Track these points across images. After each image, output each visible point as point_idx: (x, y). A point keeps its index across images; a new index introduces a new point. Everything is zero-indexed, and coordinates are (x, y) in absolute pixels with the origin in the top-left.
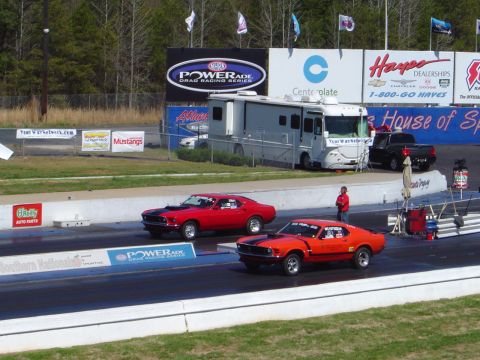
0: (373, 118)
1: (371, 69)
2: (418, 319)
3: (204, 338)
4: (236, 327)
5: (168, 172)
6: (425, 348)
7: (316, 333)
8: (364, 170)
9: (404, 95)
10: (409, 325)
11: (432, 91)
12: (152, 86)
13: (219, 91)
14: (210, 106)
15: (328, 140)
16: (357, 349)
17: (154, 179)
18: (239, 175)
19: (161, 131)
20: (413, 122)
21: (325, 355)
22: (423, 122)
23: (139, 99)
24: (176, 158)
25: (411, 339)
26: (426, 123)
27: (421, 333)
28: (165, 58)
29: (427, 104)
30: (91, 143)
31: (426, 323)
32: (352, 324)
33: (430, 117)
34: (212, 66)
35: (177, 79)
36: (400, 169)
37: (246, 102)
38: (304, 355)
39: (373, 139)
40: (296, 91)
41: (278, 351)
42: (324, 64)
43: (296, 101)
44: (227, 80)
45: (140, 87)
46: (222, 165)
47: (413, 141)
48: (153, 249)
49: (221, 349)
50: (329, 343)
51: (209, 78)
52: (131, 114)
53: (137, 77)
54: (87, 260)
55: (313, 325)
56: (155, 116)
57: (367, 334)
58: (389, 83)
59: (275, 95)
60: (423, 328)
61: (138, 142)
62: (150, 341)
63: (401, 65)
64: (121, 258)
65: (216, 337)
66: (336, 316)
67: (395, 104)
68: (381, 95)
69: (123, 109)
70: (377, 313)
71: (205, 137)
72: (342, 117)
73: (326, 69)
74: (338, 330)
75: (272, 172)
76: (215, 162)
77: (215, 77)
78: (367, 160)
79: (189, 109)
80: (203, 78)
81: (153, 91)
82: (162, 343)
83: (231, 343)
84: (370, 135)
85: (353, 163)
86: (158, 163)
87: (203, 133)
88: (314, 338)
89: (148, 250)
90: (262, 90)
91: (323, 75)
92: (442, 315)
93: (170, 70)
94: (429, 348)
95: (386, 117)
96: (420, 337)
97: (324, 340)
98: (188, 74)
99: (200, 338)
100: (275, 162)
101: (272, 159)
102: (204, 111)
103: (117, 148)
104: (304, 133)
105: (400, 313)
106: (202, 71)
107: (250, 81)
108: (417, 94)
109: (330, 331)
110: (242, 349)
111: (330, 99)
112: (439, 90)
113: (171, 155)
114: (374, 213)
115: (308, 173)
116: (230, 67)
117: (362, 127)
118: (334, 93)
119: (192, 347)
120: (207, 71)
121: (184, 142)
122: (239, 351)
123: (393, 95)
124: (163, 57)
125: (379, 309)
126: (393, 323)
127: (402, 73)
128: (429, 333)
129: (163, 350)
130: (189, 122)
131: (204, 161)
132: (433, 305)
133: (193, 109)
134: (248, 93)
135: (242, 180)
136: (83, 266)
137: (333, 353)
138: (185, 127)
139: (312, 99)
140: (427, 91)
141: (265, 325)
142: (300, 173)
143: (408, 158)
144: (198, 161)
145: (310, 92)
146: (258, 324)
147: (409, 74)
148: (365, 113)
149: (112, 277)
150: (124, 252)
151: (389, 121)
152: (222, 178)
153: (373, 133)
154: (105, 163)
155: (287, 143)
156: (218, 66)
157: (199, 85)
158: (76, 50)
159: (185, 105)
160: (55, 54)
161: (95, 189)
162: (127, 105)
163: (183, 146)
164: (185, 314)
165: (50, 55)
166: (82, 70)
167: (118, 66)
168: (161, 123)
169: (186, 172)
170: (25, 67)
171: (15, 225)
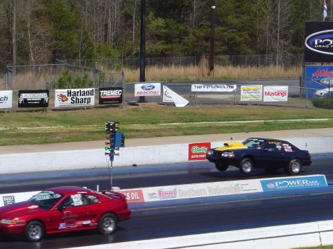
5: (306, 118)
12: (294, 48)
17: (296, 123)
19: (300, 85)
23: (283, 58)
24: (312, 107)
28: (304, 26)
30: (248, 95)
35: (313, 45)
48: (295, 180)
53: (282, 41)
54: (245, 188)
56: (296, 71)
61: (283, 94)
64: (271, 186)
79: (322, 68)
81: (294, 52)
86: (299, 111)
87: (332, 86)
89: (291, 180)
93: (307, 38)
98: (321, 41)
103: (267, 99)
106: (332, 39)
113: (308, 103)
121: (318, 93)
124: (302, 26)
130: (322, 77)
133: (325, 68)
136: (241, 192)
138: (319, 81)
144: (329, 108)
149: (263, 201)
150: (273, 182)
154: (258, 110)
157: (330, 49)
158: (236, 21)
159: (318, 65)
160: (220, 24)
161: (251, 131)
162: (275, 64)
163: (317, 96)
164: (319, 232)
165: (216, 25)
166: (240, 36)
167: (267, 33)
168: (300, 78)
169: (320, 118)
170: (197, 34)
171: (190, 159)
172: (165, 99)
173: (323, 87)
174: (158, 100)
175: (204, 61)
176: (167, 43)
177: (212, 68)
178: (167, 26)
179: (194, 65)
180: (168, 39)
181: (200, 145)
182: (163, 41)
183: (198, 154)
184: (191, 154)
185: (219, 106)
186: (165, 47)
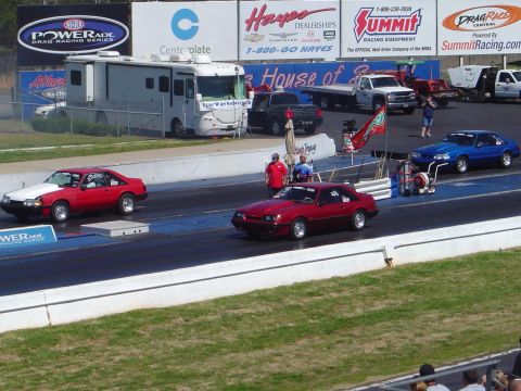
0: (251, 77)
1: (247, 22)
2: (307, 300)
3: (69, 332)
4: (105, 318)
5: (22, 146)
6: (317, 333)
7: (195, 320)
8: (243, 136)
9: (285, 50)
10: (298, 307)
11: (316, 44)
14: (67, 70)
15: (201, 104)
16: (240, 337)
17: (7, 153)
18: (103, 147)
19: (13, 99)
20: (296, 80)
21: (206, 345)
22: (307, 79)
24: (31, 130)
25: (300, 324)
26: (310, 80)
27: (311, 316)
28: (15, 16)
29: (312, 60)
31: (317, 306)
32: (234, 309)
33: (314, 74)
34: (68, 25)
35: (29, 41)
36: (283, 133)
37: (108, 64)
38: (181, 346)
39: (251, 100)
40: (164, 50)
41: (152, 343)
43: (164, 60)
44: (85, 40)
46: (83, 136)
47: (297, 102)
48: (8, 234)
49: (88, 343)
50: (209, 331)
51: (65, 38)
55: (191, 314)
56: (6, 82)
57: (252, 319)
58: (268, 37)
59: (141, 54)
60: (315, 311)
62: (8, 337)
63: (281, 16)
65: (82, 330)
66: (217, 301)
67: (275, 61)
68: (260, 51)
70: (262, 296)
71: (63, 104)
72: (217, 77)
73: (196, 24)
74: (218, 316)
75: (140, 143)
76: (75, 132)
77: (71, 38)
78: (245, 124)
79: (43, 74)
80: (59, 38)
81: (3, 55)
82: (21, 339)
83: (100, 336)
84: (248, 97)
85: (230, 128)
86: (11, 136)
87: (61, 101)
88: (192, 326)
90: (126, 49)
91: (193, 31)
92: (334, 295)
93: (21, 31)
94: (321, 332)
95: (265, 76)
96: (311, 321)
97: (204, 328)
98: (41, 34)
99: (64, 332)
100: (143, 130)
101: (140, 127)
102: (62, 75)
104: (175, 97)
105: (287, 295)
106: (57, 30)
107: (111, 40)
108: (299, 49)
109: (210, 318)
110: (111, 343)
111: (203, 58)
112: (324, 43)
113: (25, 126)
114: (255, 184)
115: (179, 142)
116: (88, 25)
117: (239, 88)
118: (206, 50)
119: (56, 341)
120: (63, 30)
121: (39, 111)
122: (109, 344)
123: (273, 50)
124: (12, 16)
125: (265, 291)
126: (279, 306)
127: (281, 26)
128: (322, 315)
129: (23, 347)
130: (45, 88)
131: (63, 132)
132: (324, 285)
133: (49, 73)
134: (111, 53)
135: (106, 151)
137: (214, 343)
138: (40, 94)
139: (182, 58)
140: (310, 44)
141: (136, 314)
142: (171, 141)
143: (291, 121)
144: (56, 132)
145: (180, 50)
146: (129, 313)
147: (290, 26)
148: (242, 71)
151: (269, 80)
152: (83, 151)
153: (252, 94)
156: (74, 25)
157: (55, 46)
159: (39, 70)
163: (39, 115)
164: (46, 306)
168: (12, 90)
169: (43, 146)
173: (47, 102)
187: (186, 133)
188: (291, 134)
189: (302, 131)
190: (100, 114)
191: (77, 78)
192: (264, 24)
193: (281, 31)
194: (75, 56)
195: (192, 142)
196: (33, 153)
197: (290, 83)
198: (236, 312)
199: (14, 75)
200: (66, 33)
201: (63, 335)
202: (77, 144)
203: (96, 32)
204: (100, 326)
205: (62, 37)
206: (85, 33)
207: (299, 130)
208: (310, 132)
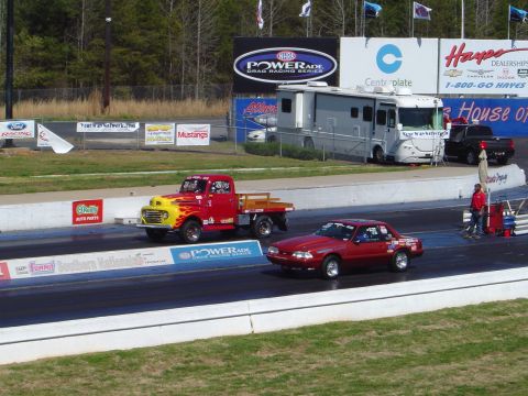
0: (449, 109)
1: (447, 58)
2: (493, 319)
3: (270, 340)
4: (304, 328)
5: (234, 167)
6: (501, 350)
7: (388, 334)
8: (440, 164)
9: (481, 85)
10: (484, 325)
11: (511, 81)
12: (220, 76)
13: (288, 82)
14: (279, 98)
15: (401, 133)
16: (429, 351)
18: (308, 170)
19: (228, 123)
20: (490, 114)
21: (397, 357)
22: (501, 113)
23: (206, 91)
24: (244, 153)
25: (486, 341)
26: (504, 114)
27: (497, 334)
28: (232, 46)
29: (506, 95)
30: (154, 136)
31: (502, 324)
32: (425, 325)
33: (509, 109)
34: (280, 56)
35: (244, 70)
36: (476, 163)
37: (316, 94)
38: (374, 357)
39: (449, 131)
40: (369, 82)
41: (347, 353)
42: (397, 53)
43: (368, 91)
44: (296, 70)
45: (207, 78)
46: (291, 159)
47: (491, 134)
48: (218, 247)
49: (288, 351)
50: (400, 345)
51: (278, 68)
52: (198, 105)
53: (204, 68)
54: (149, 258)
55: (384, 327)
56: (222, 107)
57: (441, 335)
58: (466, 73)
59: (347, 86)
60: (498, 329)
61: (203, 136)
62: (214, 342)
63: (478, 54)
64: (184, 256)
65: (283, 339)
66: (408, 317)
67: (472, 95)
68: (458, 85)
69: (189, 100)
70: (450, 314)
71: (274, 129)
72: (417, 109)
73: (399, 59)
74: (409, 331)
75: (343, 167)
76: (284, 155)
77: (284, 68)
78: (442, 153)
79: (257, 101)
80: (272, 68)
81: (221, 82)
82: (226, 345)
83: (298, 345)
84: (445, 128)
85: (428, 156)
86: (224, 158)
87: (272, 126)
88: (384, 339)
89: (213, 247)
90: (333, 80)
91: (397, 65)
92: (518, 315)
93: (237, 60)
94: (504, 349)
95: (463, 109)
96: (496, 339)
97: (395, 342)
98: (256, 64)
99: (265, 340)
100: (347, 156)
101: (343, 152)
102: (274, 103)
103: (182, 142)
104: (377, 126)
105: (474, 313)
106: (270, 61)
107: (321, 71)
108: (495, 85)
109: (401, 332)
110: (309, 351)
111: (404, 90)
112: (518, 80)
113: (238, 148)
114: (449, 209)
115: (380, 167)
116: (300, 57)
117: (437, 119)
118: (408, 83)
119: (257, 348)
120: (276, 61)
121: (252, 135)
122: (307, 353)
123: (470, 85)
124: (230, 46)
125: (453, 309)
126: (467, 324)
127: (479, 63)
128: (504, 334)
129: (227, 352)
130: (257, 114)
131: (272, 155)
132: (509, 305)
133: (261, 101)
134: (319, 84)
135: (312, 174)
136: (145, 265)
137: (404, 355)
138: (253, 119)
139: (385, 90)
140: (505, 81)
141: (333, 326)
142: (372, 167)
143: (484, 151)
144: (266, 155)
145: (384, 83)
146: (326, 325)
147: (487, 63)
148: (440, 104)
149: (176, 275)
150: (188, 251)
151: (465, 113)
153: (449, 125)
154: (169, 157)
155: (359, 136)
156: (287, 56)
157: (268, 75)
158: (140, 40)
159: (253, 97)
160: (119, 44)
161: (158, 184)
162: (193, 96)
163: (251, 139)
164: (250, 315)
165: (112, 46)
166: (146, 60)
167: (183, 56)
168: (227, 115)
169: (253, 167)
170: (88, 57)
171: (74, 222)
172: (40, 143)
173: (260, 127)
174: (32, 144)
175: (97, 94)
176: (46, 71)
177: (106, 104)
178: (46, 47)
179: (83, 100)
180: (46, 64)
181: (88, 203)
182: (40, 68)
183: (86, 215)
184: (75, 215)
185: (115, 151)
186: (43, 75)
187: (386, 160)
188: (484, 164)
189: (495, 161)
190: (308, 139)
191: (287, 106)
192: (463, 61)
193: (479, 67)
194: (286, 86)
195: (390, 168)
196: (245, 174)
197: (484, 117)
198: (426, 327)
199: (230, 101)
200: (279, 64)
201: (264, 343)
202: (285, 166)
203: (307, 64)
204: (299, 336)
205: (275, 67)
206: (297, 64)
207: (492, 161)
208: (502, 162)
